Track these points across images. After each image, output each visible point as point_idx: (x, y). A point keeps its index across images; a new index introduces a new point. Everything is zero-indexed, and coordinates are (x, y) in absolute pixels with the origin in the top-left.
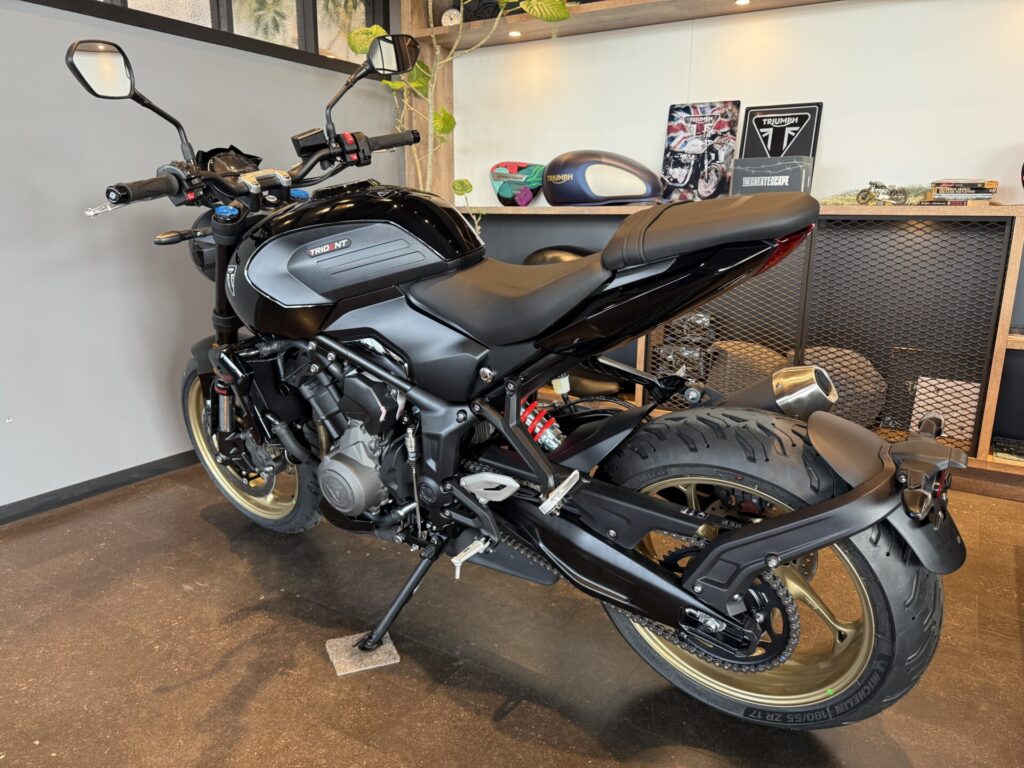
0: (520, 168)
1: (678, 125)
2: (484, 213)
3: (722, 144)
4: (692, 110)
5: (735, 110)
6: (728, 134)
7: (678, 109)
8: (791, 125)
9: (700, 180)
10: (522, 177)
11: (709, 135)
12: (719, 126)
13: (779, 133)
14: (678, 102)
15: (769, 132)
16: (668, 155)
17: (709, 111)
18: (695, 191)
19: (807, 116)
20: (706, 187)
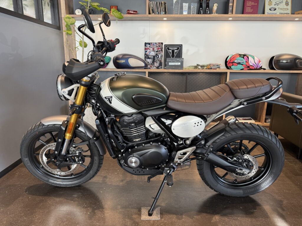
1: (148, 48)
3: (159, 53)
4: (151, 44)
5: (162, 45)
6: (161, 51)
7: (147, 44)
8: (176, 50)
9: (155, 62)
11: (156, 51)
12: (158, 49)
13: (173, 51)
14: (147, 42)
15: (171, 51)
16: (146, 56)
17: (155, 45)
18: (154, 65)
19: (179, 48)
20: (156, 64)
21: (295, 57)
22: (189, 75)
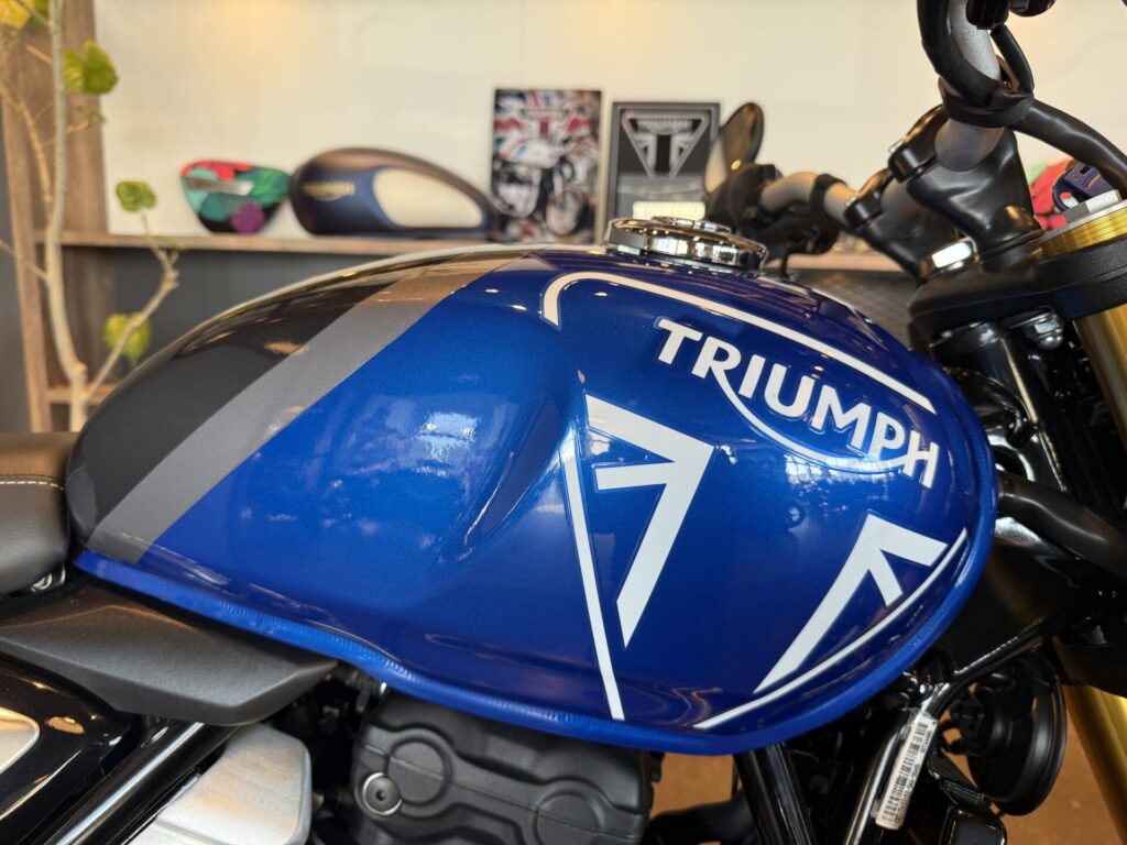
0: (239, 171)
1: (510, 119)
2: (183, 245)
3: (580, 154)
4: (530, 100)
5: (596, 104)
6: (588, 140)
7: (508, 95)
8: (681, 132)
9: (551, 209)
10: (244, 188)
11: (558, 139)
12: (574, 125)
13: (664, 142)
15: (650, 141)
16: (498, 166)
17: (555, 102)
18: (544, 225)
19: (699, 121)
20: (560, 219)
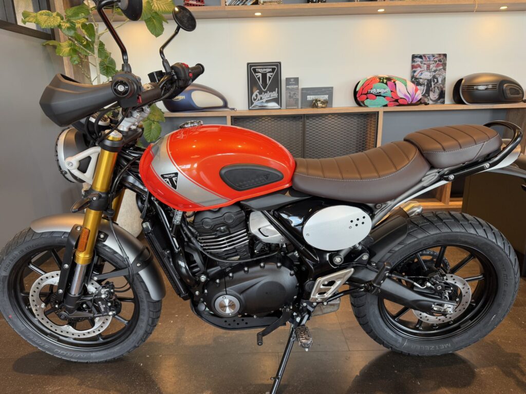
21: (501, 79)
22: (308, 119)
